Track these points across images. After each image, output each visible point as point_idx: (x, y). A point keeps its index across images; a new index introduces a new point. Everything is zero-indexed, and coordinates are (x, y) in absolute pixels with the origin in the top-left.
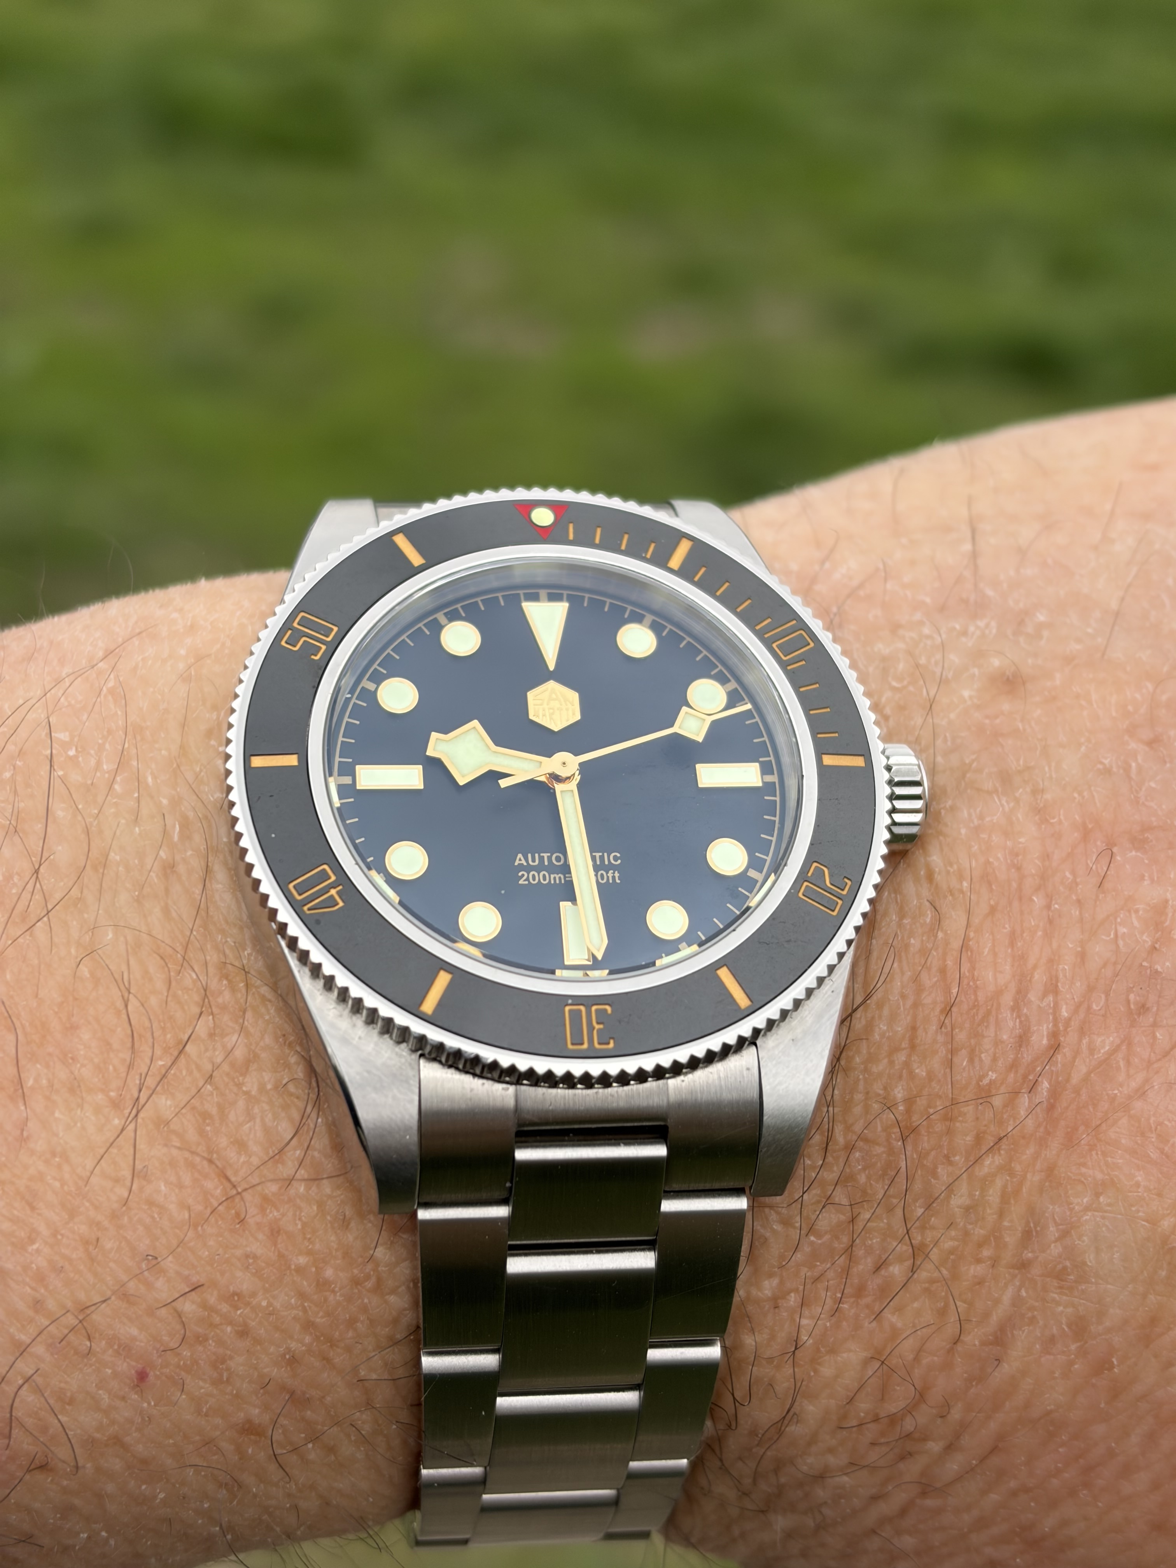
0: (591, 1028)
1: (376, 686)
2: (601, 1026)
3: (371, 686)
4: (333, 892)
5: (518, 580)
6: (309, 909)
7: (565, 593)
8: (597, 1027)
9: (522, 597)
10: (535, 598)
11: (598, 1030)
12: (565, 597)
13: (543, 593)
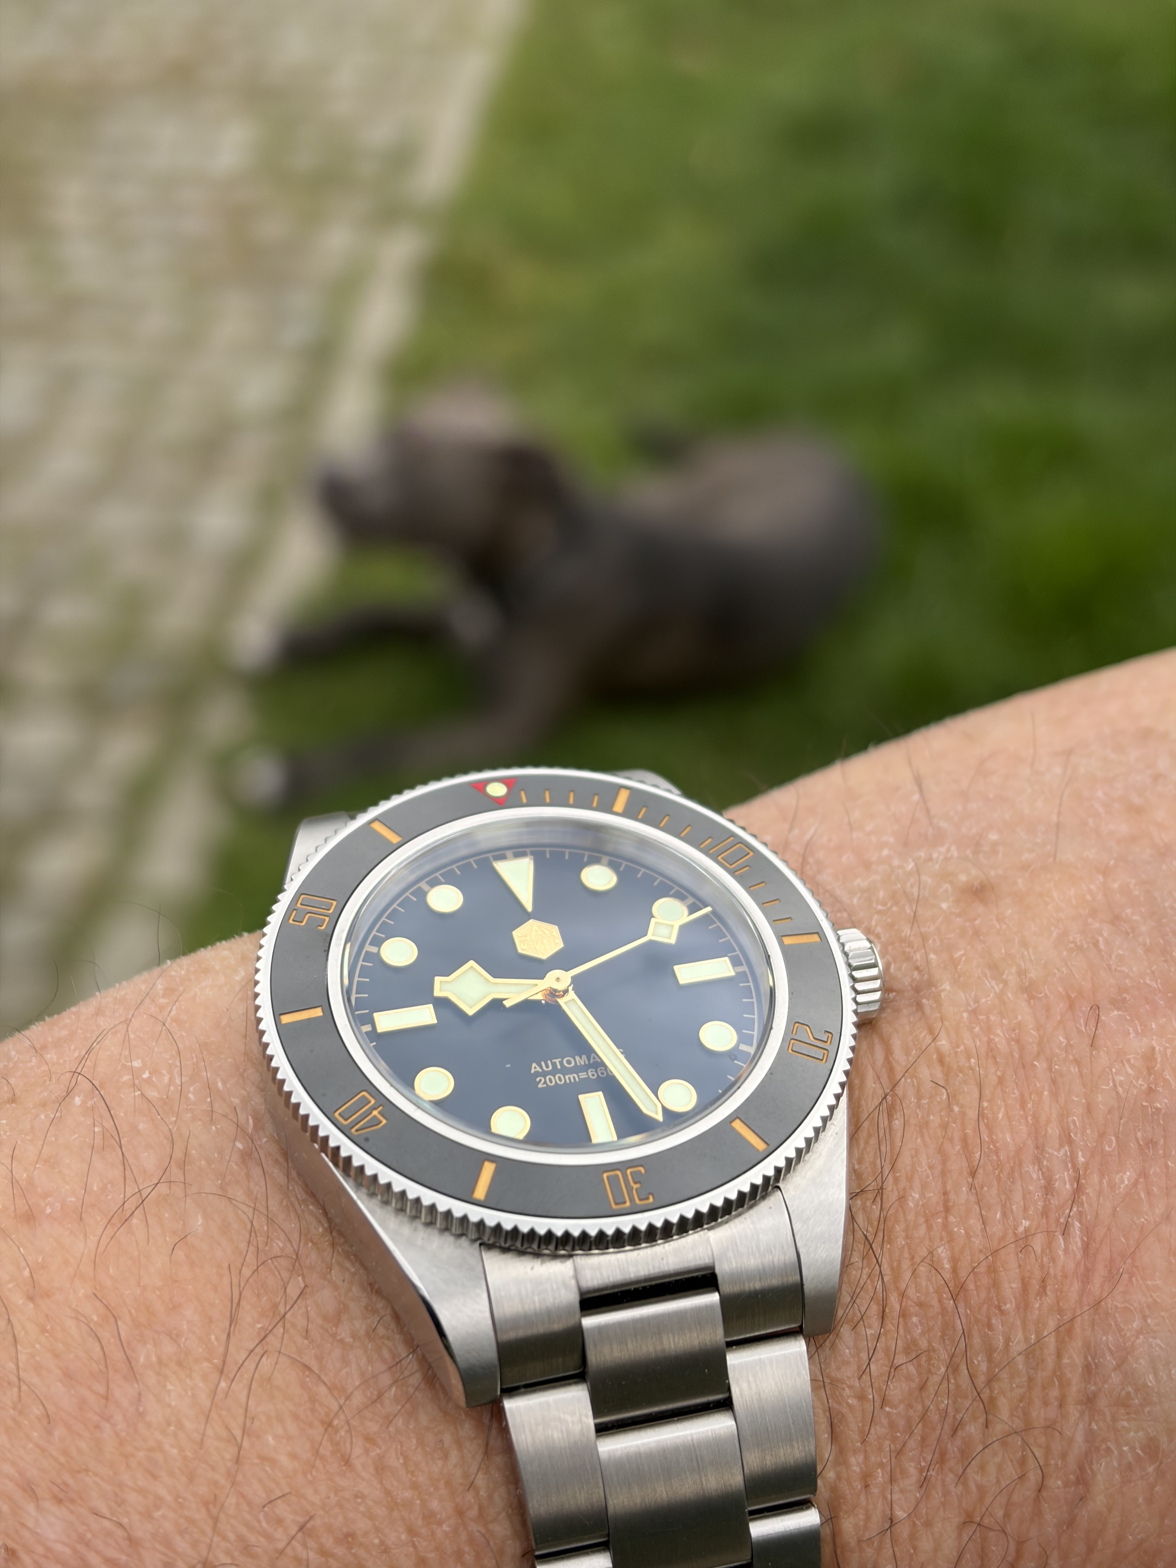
0: (629, 1189)
1: (378, 948)
2: (638, 1186)
3: (374, 950)
4: (375, 1113)
5: (484, 846)
6: (357, 1131)
7: (528, 850)
8: (635, 1186)
9: (491, 859)
10: (503, 858)
11: (636, 1190)
12: (529, 853)
13: (509, 853)
